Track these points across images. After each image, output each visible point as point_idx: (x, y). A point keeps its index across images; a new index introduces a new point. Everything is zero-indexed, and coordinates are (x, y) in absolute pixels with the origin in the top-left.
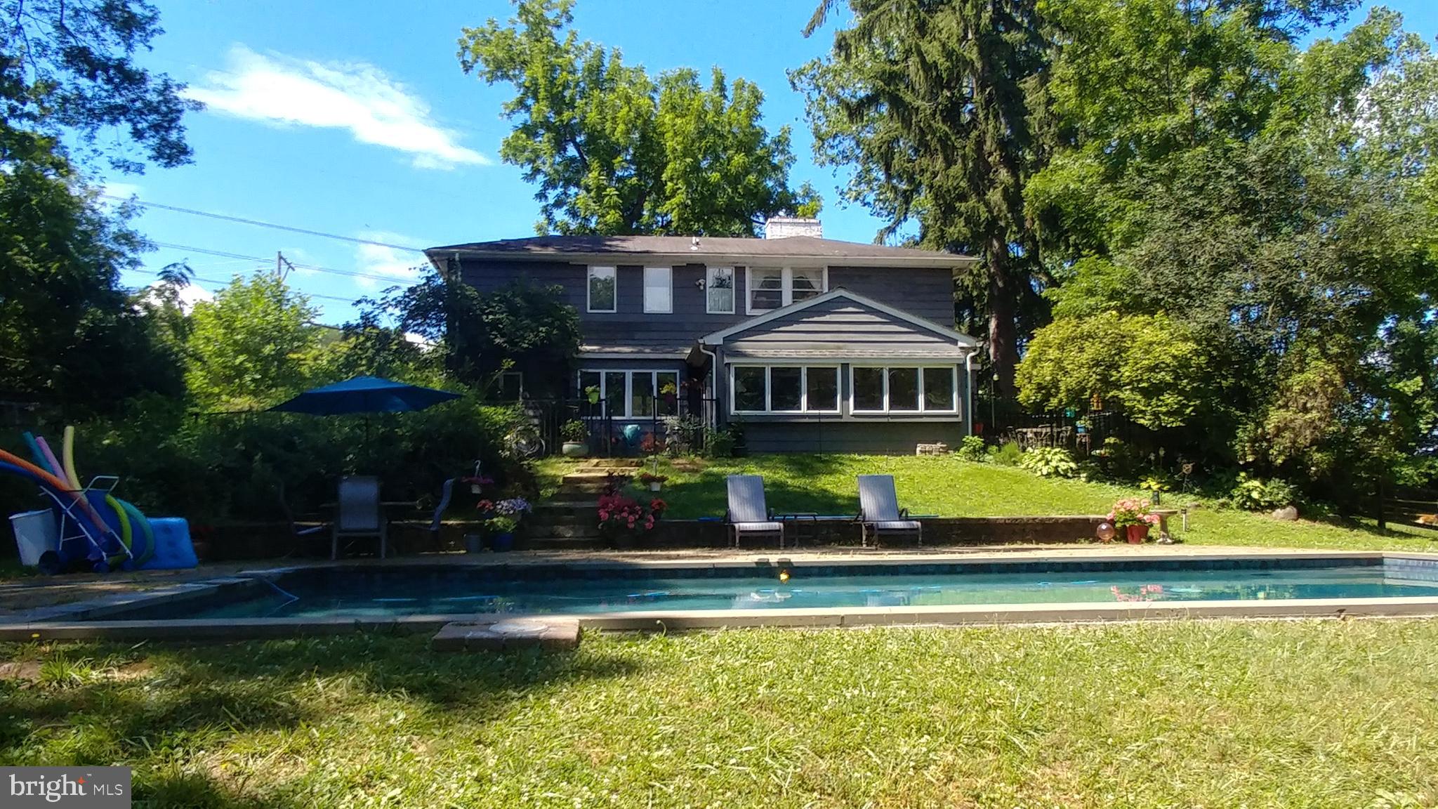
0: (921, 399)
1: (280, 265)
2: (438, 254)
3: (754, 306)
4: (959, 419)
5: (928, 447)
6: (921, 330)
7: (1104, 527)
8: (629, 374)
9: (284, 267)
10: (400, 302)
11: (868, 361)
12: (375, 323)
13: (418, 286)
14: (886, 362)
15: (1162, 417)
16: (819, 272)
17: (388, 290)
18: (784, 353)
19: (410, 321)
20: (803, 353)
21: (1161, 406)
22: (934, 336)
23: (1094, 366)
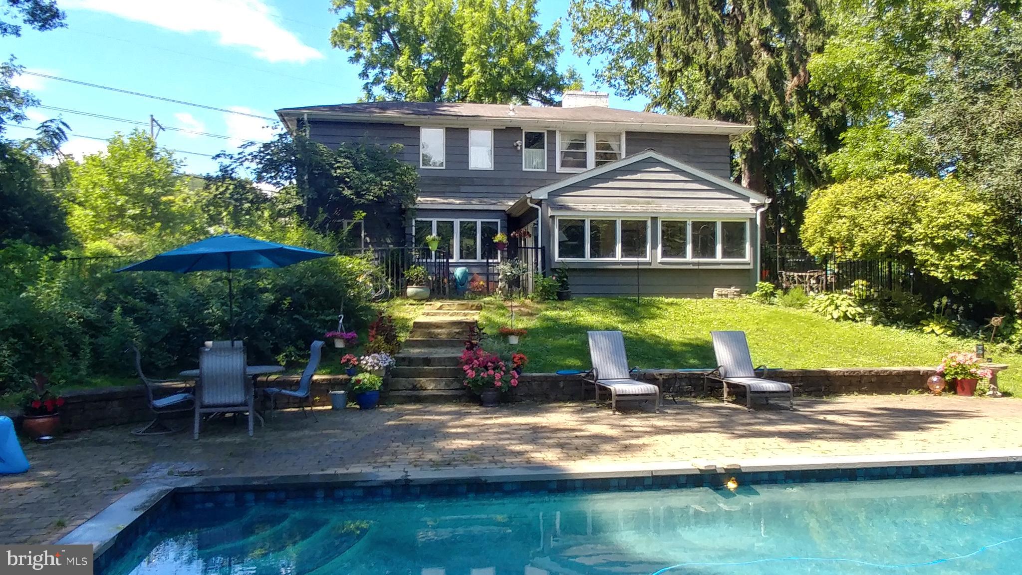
0: (719, 248)
1: (152, 127)
2: (288, 114)
3: (563, 165)
4: (751, 267)
5: (724, 291)
6: (719, 188)
7: (935, 379)
8: (457, 222)
9: (156, 129)
10: (255, 157)
11: (675, 215)
12: (233, 175)
13: (272, 143)
14: (689, 216)
15: (955, 271)
16: (618, 136)
17: (244, 146)
18: (601, 207)
19: (264, 174)
20: (618, 208)
21: (953, 260)
22: (729, 194)
23: (888, 223)
